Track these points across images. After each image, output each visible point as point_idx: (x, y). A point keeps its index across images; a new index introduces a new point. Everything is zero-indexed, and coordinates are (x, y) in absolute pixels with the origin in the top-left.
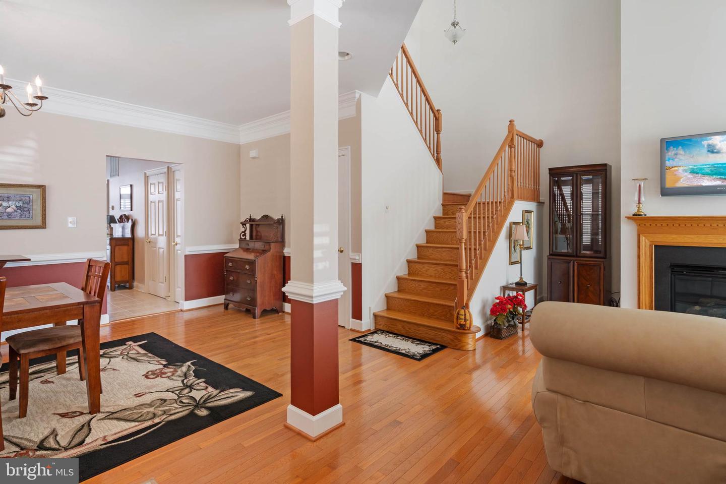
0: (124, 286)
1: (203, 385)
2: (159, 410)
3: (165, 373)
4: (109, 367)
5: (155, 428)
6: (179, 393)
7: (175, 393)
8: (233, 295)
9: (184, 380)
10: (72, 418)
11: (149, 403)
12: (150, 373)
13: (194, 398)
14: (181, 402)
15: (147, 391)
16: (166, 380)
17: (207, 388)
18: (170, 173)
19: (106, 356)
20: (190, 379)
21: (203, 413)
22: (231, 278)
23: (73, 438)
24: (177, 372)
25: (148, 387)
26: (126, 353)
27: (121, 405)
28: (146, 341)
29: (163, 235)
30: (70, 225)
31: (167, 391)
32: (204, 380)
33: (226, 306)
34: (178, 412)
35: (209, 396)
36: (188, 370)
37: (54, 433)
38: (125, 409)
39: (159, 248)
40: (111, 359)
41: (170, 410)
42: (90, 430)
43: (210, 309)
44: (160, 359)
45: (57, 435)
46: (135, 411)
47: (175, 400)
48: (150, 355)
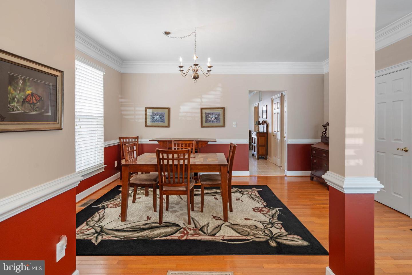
0: (263, 157)
1: (280, 225)
2: (252, 232)
3: (263, 211)
4: (240, 199)
5: (246, 242)
6: (266, 226)
7: (263, 225)
8: (316, 172)
9: (271, 218)
10: (217, 220)
11: (249, 225)
12: (256, 208)
13: (272, 232)
14: (264, 232)
15: (251, 218)
16: (262, 215)
17: (281, 228)
18: (282, 97)
19: (242, 192)
20: (275, 219)
21: (273, 244)
22: (315, 161)
23: (213, 230)
24: (270, 212)
25: (252, 216)
26: (250, 194)
27: (237, 222)
28: (262, 190)
29: (279, 132)
30: (234, 126)
31: (260, 222)
32: (281, 222)
33: (312, 179)
34: (260, 238)
35: (281, 235)
36: (276, 213)
37: (208, 225)
38: (238, 225)
39: (278, 139)
40: (243, 195)
41: (257, 234)
42: (220, 229)
43: (302, 178)
44: (264, 202)
45: (208, 226)
46: (241, 228)
47: (262, 229)
48: (260, 198)
